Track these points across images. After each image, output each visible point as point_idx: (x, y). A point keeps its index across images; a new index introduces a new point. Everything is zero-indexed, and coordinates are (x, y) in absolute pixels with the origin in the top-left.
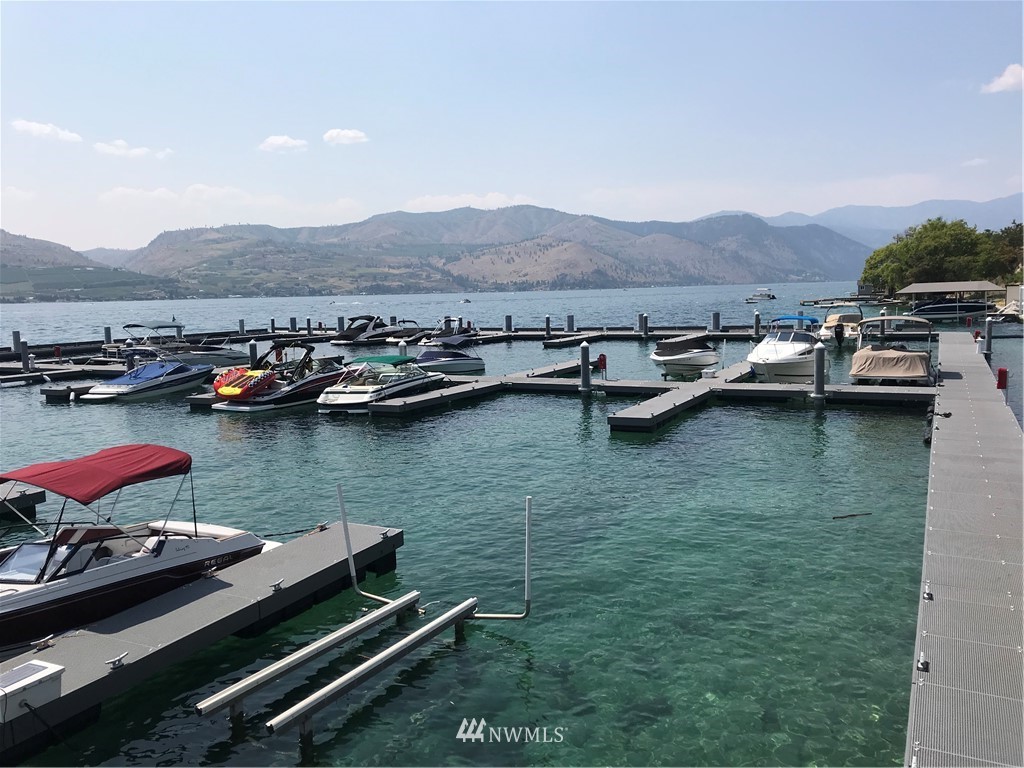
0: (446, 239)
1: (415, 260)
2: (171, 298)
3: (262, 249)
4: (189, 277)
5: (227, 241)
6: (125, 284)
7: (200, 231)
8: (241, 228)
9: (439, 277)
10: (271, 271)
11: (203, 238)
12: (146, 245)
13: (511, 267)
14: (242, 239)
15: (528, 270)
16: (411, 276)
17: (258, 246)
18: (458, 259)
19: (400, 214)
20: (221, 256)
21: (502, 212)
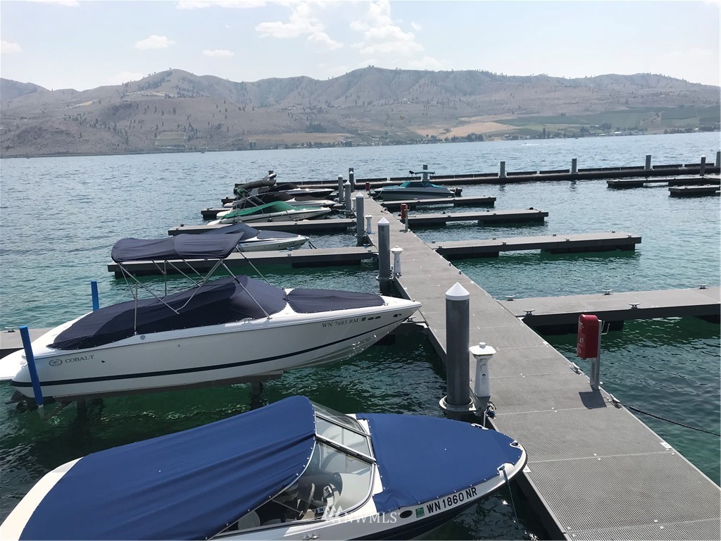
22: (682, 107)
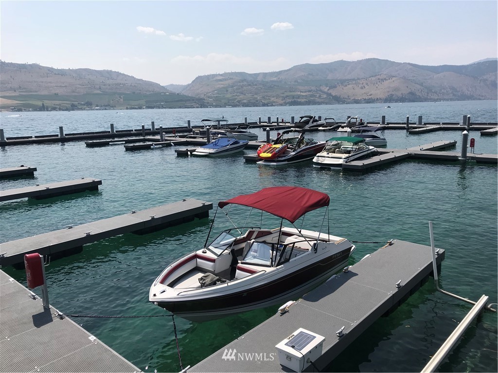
0: (330, 77)
1: (313, 88)
2: (201, 107)
3: (241, 84)
4: (209, 98)
5: (225, 80)
6: (181, 101)
7: (214, 76)
8: (232, 74)
9: (325, 96)
10: (245, 95)
11: (214, 79)
12: (191, 83)
13: (363, 91)
14: (232, 79)
15: (372, 92)
16: (312, 96)
17: (239, 82)
18: (335, 87)
19: (308, 65)
20: (223, 88)
21: (360, 62)
22: (134, 93)
